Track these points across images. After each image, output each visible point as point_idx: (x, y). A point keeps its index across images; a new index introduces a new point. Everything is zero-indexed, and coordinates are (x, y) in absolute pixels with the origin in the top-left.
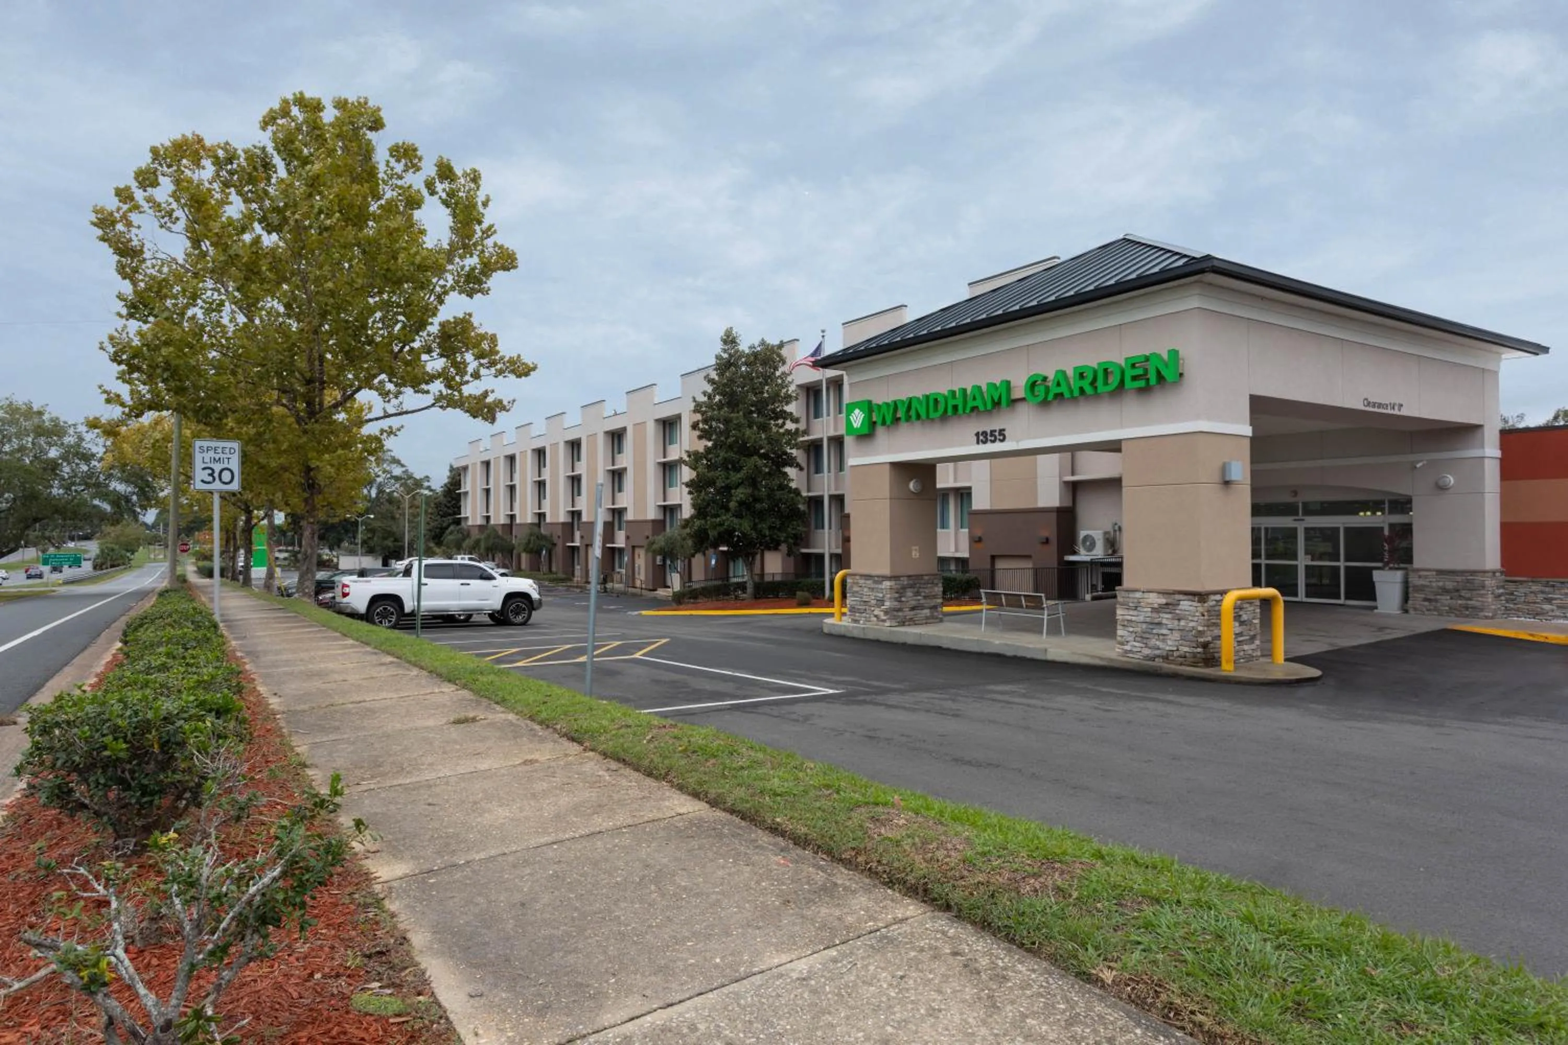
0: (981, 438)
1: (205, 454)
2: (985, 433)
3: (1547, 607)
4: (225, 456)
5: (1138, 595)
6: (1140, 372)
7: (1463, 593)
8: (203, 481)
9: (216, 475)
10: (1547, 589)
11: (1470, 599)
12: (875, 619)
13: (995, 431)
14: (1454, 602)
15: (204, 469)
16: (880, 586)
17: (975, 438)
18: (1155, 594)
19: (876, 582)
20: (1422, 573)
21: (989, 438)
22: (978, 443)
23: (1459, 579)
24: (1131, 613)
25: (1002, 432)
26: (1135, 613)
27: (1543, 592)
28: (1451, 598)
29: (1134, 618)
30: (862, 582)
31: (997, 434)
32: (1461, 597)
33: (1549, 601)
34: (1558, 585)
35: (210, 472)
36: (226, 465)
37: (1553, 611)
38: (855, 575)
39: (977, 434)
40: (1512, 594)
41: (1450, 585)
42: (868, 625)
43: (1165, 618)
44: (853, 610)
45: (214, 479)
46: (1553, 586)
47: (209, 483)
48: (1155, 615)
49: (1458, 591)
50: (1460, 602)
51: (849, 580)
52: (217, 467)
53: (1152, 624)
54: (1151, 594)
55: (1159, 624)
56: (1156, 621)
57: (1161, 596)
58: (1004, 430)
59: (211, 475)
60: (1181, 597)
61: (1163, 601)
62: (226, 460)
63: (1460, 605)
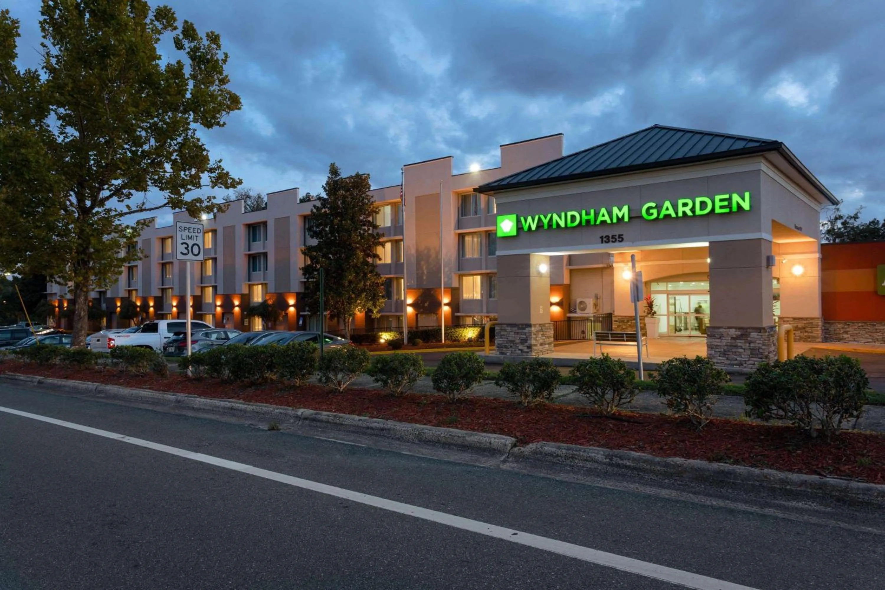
0: (604, 239)
1: (183, 233)
2: (607, 237)
3: (845, 336)
4: (194, 234)
5: (721, 330)
6: (726, 203)
7: (807, 329)
8: (182, 253)
9: (190, 249)
10: (846, 326)
11: (812, 333)
12: (520, 352)
13: (616, 236)
14: (802, 334)
15: (182, 244)
16: (524, 331)
17: (600, 239)
18: (734, 330)
19: (519, 328)
20: (785, 319)
21: (611, 240)
22: (602, 242)
23: (805, 322)
24: (717, 340)
25: (620, 236)
26: (719, 340)
27: (843, 328)
28: (801, 333)
29: (719, 344)
30: (509, 329)
31: (617, 237)
32: (806, 332)
33: (846, 332)
34: (851, 324)
35: (186, 246)
36: (195, 242)
37: (848, 338)
38: (502, 324)
39: (602, 238)
40: (828, 329)
41: (800, 325)
42: (514, 355)
43: (740, 343)
44: (500, 347)
45: (188, 252)
46: (848, 325)
47: (185, 254)
48: (733, 341)
49: (804, 328)
50: (805, 334)
51: (497, 328)
52: (190, 243)
53: (730, 346)
54: (731, 330)
55: (736, 346)
56: (734, 344)
57: (738, 330)
58: (622, 235)
59: (187, 248)
60: (751, 331)
61: (740, 333)
62: (195, 238)
63: (806, 336)
